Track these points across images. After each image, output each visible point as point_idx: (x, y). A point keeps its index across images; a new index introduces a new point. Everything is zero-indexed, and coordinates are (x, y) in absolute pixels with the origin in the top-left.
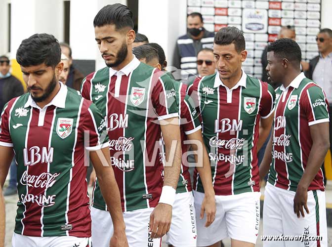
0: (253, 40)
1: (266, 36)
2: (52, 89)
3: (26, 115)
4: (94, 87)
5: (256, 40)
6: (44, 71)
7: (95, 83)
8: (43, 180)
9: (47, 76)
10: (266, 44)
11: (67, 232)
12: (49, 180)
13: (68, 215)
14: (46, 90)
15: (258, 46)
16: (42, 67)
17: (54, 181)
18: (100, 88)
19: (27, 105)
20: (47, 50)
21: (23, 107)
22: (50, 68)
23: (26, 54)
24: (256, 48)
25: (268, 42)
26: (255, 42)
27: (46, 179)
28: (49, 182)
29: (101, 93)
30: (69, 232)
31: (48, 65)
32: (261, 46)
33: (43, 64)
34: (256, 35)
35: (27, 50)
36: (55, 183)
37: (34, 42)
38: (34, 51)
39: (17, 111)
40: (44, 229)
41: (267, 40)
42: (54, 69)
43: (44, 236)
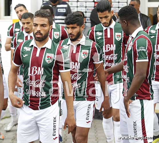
0: (85, 6)
1: (93, 3)
2: (78, 36)
3: (67, 48)
4: (96, 33)
5: (87, 6)
6: (76, 27)
7: (96, 32)
8: (75, 77)
9: (77, 30)
10: (93, 8)
11: (86, 98)
12: (78, 76)
13: (86, 92)
14: (76, 36)
15: (88, 9)
16: (75, 25)
17: (80, 77)
18: (99, 34)
19: (68, 44)
20: (78, 18)
21: (66, 45)
22: (79, 26)
23: (69, 19)
24: (87, 11)
25: (94, 7)
26: (86, 7)
27: (77, 76)
28: (78, 77)
29: (100, 36)
30: (87, 99)
31: (78, 25)
32: (90, 10)
33: (76, 24)
34: (87, 3)
35: (69, 18)
36: (81, 78)
37: (73, 15)
38: (72, 18)
39: (63, 46)
40: (76, 97)
41: (93, 6)
42: (80, 27)
43: (76, 100)
